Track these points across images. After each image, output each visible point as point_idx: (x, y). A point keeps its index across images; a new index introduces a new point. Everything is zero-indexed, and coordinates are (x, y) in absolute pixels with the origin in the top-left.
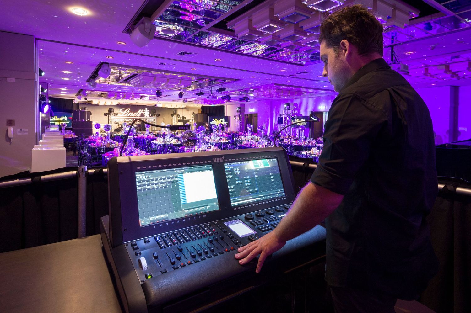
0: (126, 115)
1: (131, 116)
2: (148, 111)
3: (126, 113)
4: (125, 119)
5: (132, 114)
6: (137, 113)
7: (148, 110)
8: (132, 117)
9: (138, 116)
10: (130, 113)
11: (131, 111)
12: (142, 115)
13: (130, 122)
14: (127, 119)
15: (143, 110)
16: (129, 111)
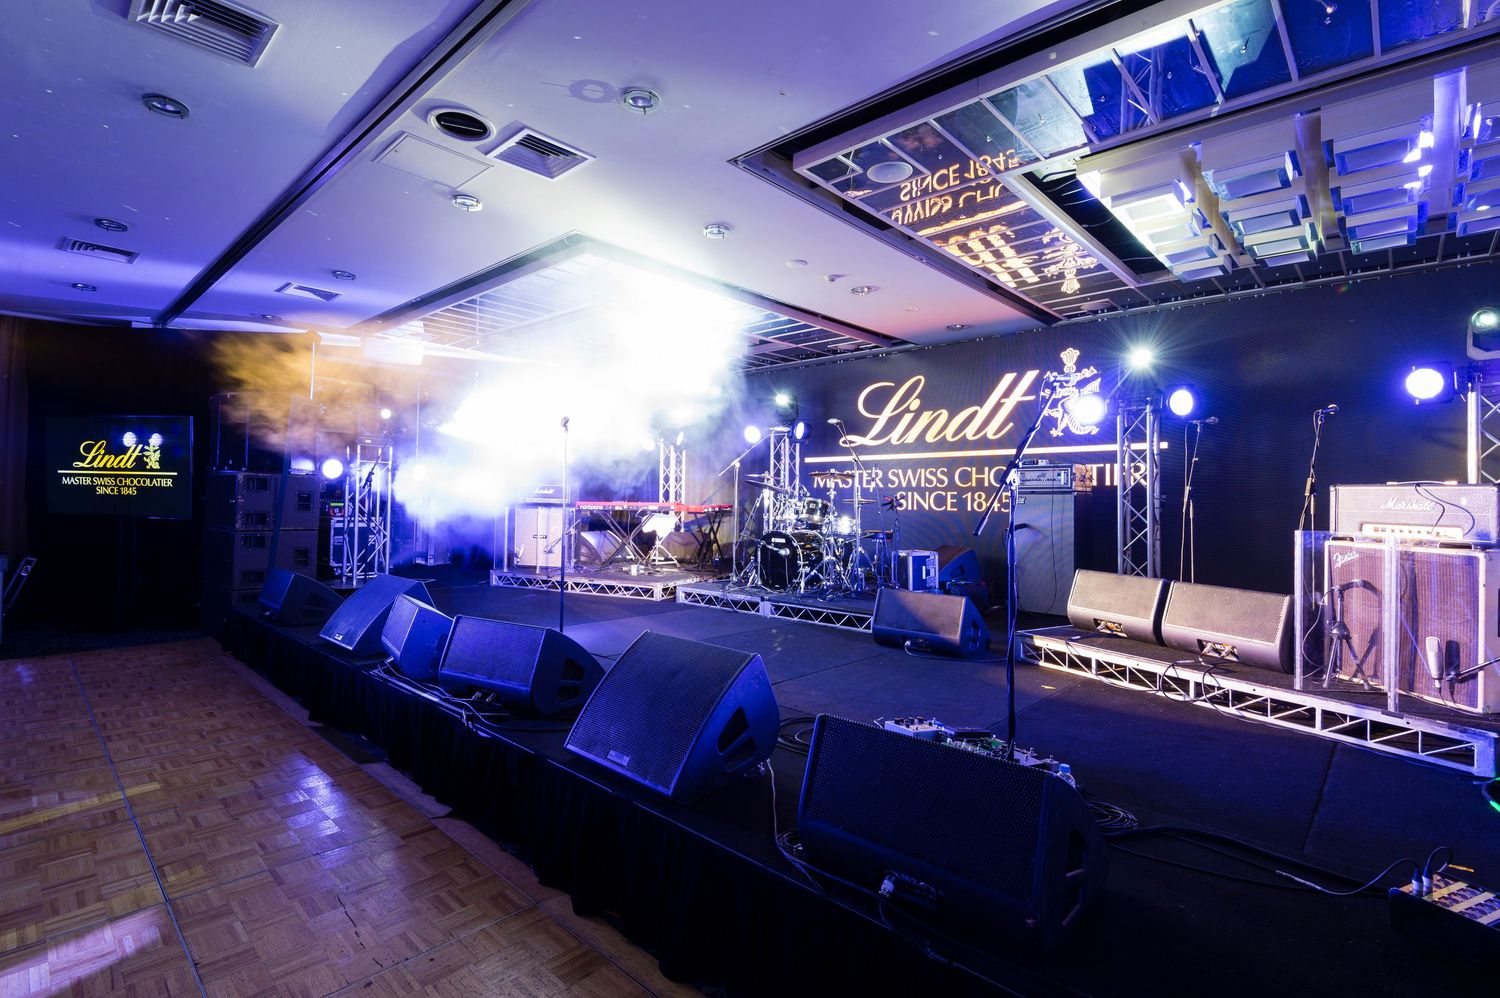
0: (894, 437)
1: (930, 438)
2: (1088, 373)
3: (893, 422)
4: (884, 466)
5: (940, 424)
6: (983, 412)
7: (1080, 365)
8: (942, 445)
9: (990, 436)
10: (926, 417)
11: (929, 402)
12: (1029, 423)
13: (921, 491)
14: (904, 465)
15: (1031, 376)
16: (915, 404)
